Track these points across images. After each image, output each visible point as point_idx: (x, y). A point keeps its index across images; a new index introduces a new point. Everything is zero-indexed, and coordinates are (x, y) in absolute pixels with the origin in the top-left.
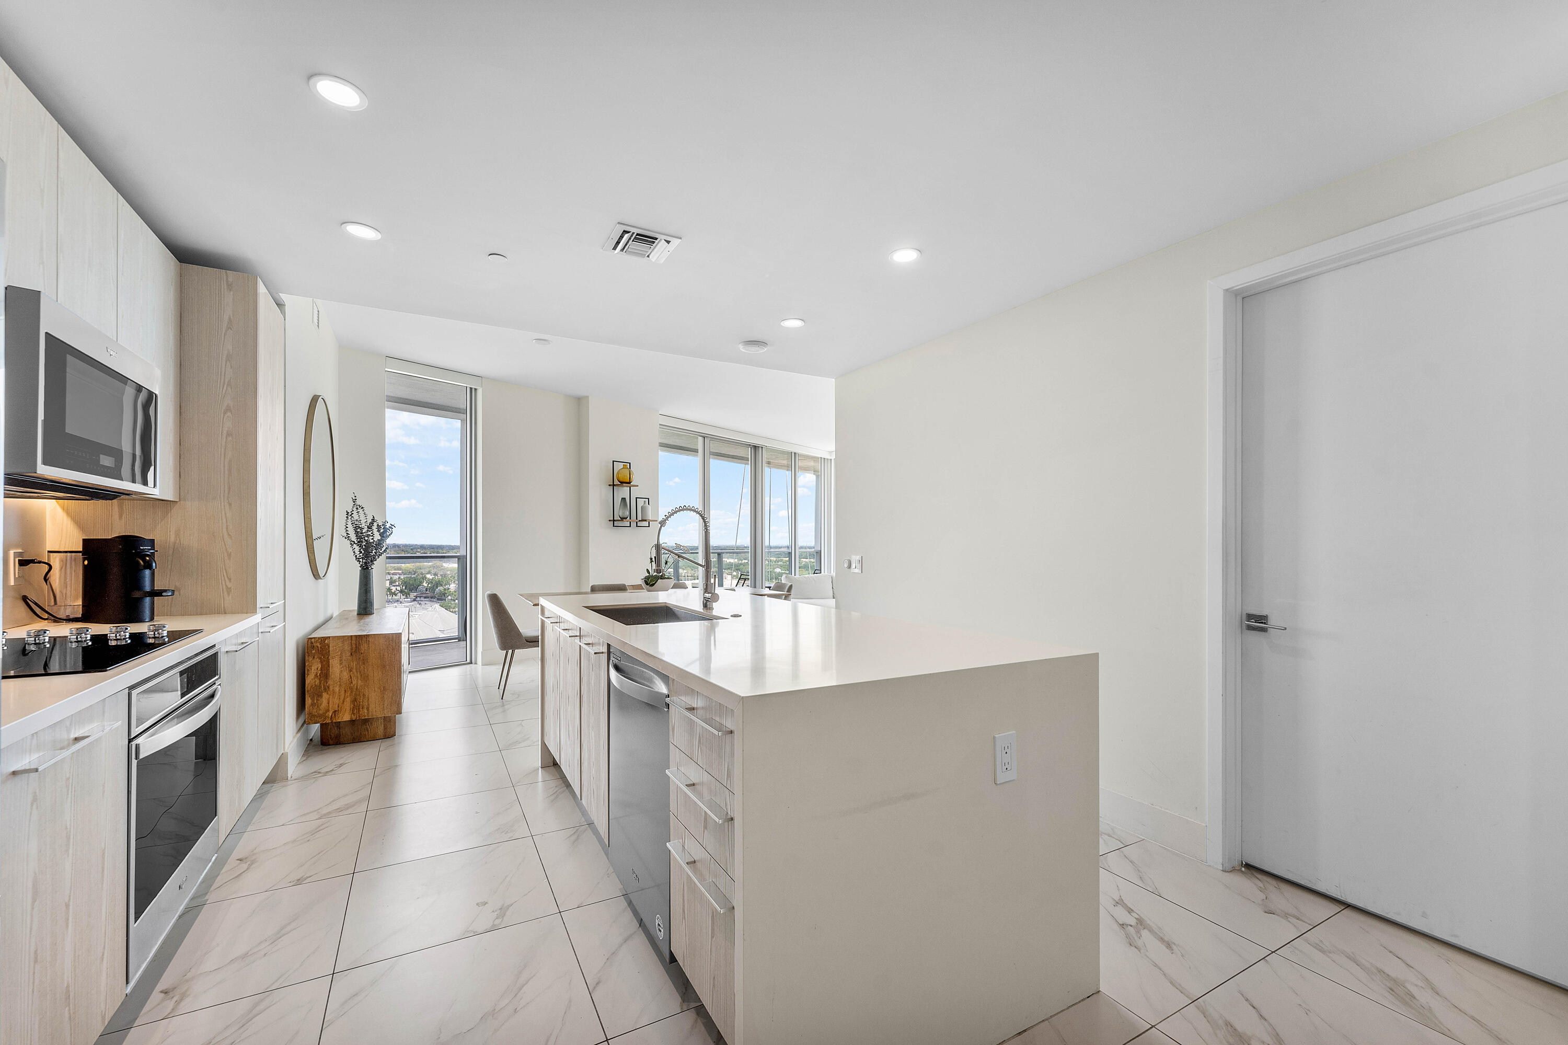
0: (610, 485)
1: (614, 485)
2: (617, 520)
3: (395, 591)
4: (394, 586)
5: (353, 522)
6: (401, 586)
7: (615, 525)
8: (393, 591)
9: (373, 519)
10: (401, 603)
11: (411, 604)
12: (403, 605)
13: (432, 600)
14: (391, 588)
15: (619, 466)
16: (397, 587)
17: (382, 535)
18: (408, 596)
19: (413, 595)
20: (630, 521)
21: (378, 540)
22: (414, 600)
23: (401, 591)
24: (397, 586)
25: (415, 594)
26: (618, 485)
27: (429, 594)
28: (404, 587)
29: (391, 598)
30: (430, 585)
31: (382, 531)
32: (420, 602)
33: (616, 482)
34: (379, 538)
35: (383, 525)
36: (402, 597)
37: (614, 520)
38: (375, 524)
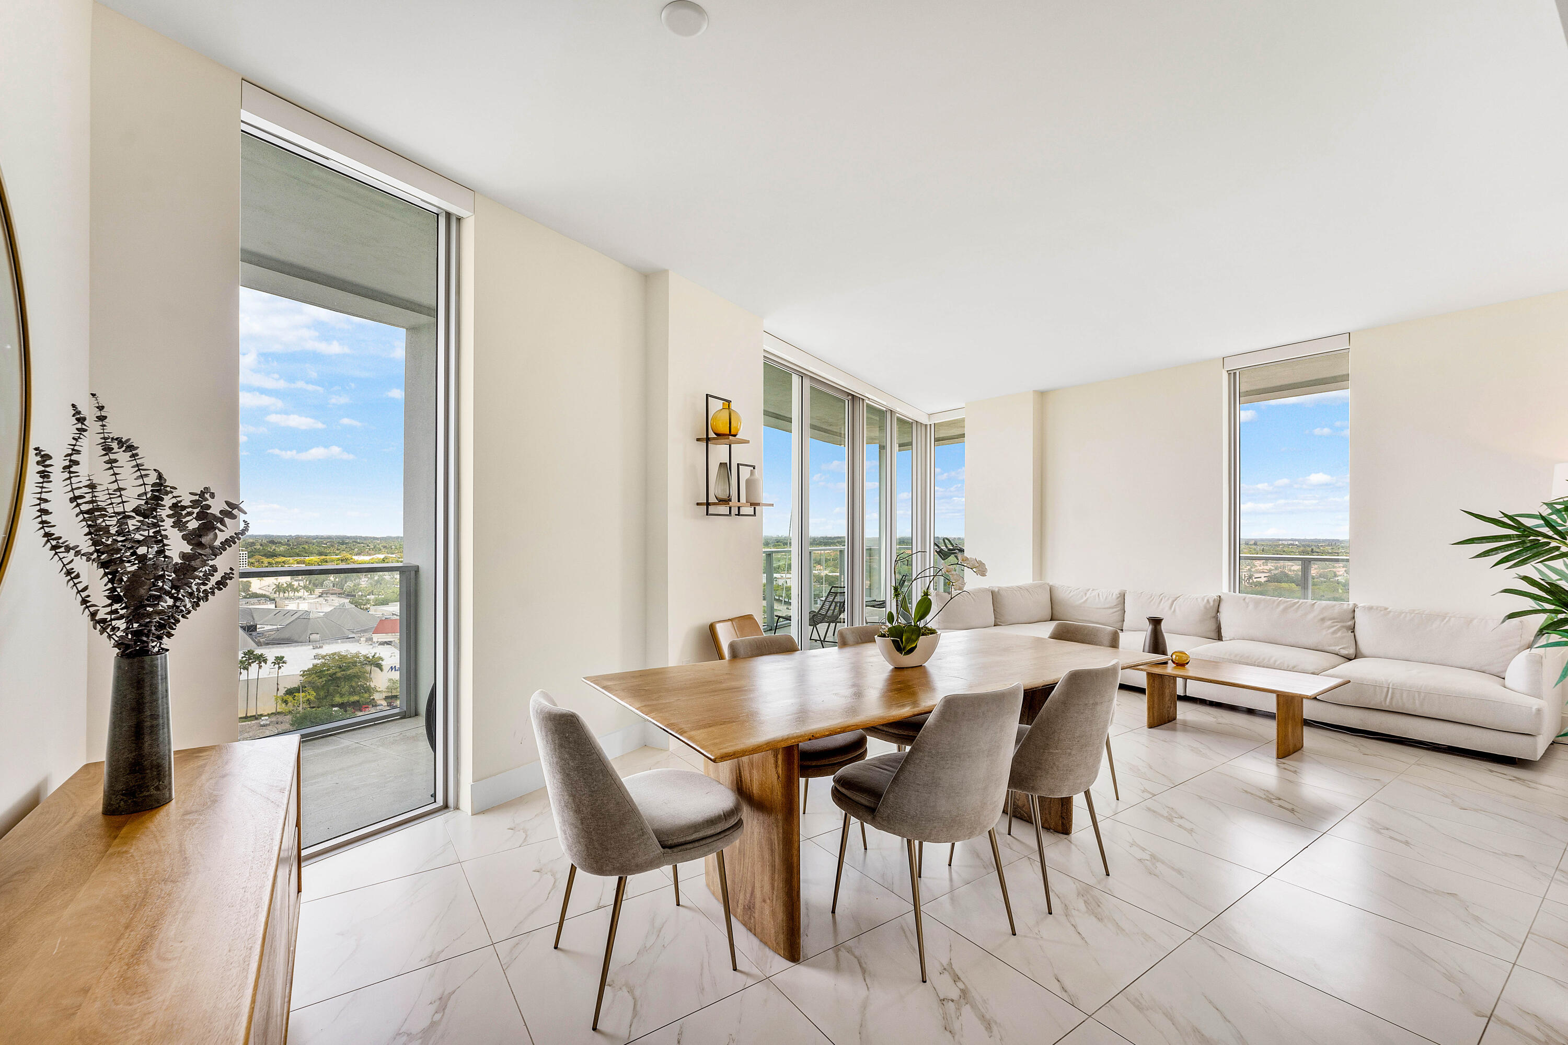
0: (698, 440)
1: (708, 439)
2: (714, 504)
3: (297, 587)
4: (296, 581)
5: (77, 493)
6: (305, 581)
7: (709, 513)
8: (295, 587)
9: (160, 485)
10: (304, 599)
11: (317, 600)
12: (307, 601)
13: (340, 596)
14: (293, 583)
15: (716, 406)
16: (300, 582)
17: (194, 538)
18: (312, 592)
19: (318, 591)
20: (739, 504)
21: (184, 556)
22: (320, 596)
23: (305, 587)
24: (299, 580)
25: (321, 590)
26: (714, 438)
27: (337, 590)
28: (308, 582)
29: (293, 594)
30: (337, 580)
31: (193, 524)
32: (326, 598)
33: (712, 435)
34: (188, 549)
35: (195, 504)
36: (306, 594)
37: (708, 504)
38: (168, 501)
